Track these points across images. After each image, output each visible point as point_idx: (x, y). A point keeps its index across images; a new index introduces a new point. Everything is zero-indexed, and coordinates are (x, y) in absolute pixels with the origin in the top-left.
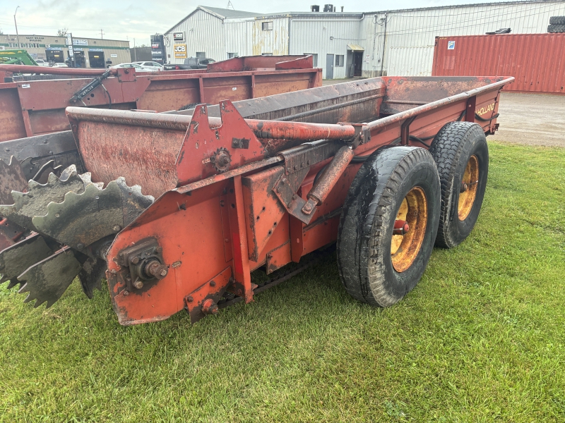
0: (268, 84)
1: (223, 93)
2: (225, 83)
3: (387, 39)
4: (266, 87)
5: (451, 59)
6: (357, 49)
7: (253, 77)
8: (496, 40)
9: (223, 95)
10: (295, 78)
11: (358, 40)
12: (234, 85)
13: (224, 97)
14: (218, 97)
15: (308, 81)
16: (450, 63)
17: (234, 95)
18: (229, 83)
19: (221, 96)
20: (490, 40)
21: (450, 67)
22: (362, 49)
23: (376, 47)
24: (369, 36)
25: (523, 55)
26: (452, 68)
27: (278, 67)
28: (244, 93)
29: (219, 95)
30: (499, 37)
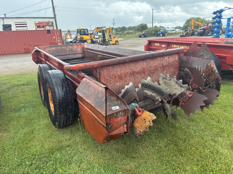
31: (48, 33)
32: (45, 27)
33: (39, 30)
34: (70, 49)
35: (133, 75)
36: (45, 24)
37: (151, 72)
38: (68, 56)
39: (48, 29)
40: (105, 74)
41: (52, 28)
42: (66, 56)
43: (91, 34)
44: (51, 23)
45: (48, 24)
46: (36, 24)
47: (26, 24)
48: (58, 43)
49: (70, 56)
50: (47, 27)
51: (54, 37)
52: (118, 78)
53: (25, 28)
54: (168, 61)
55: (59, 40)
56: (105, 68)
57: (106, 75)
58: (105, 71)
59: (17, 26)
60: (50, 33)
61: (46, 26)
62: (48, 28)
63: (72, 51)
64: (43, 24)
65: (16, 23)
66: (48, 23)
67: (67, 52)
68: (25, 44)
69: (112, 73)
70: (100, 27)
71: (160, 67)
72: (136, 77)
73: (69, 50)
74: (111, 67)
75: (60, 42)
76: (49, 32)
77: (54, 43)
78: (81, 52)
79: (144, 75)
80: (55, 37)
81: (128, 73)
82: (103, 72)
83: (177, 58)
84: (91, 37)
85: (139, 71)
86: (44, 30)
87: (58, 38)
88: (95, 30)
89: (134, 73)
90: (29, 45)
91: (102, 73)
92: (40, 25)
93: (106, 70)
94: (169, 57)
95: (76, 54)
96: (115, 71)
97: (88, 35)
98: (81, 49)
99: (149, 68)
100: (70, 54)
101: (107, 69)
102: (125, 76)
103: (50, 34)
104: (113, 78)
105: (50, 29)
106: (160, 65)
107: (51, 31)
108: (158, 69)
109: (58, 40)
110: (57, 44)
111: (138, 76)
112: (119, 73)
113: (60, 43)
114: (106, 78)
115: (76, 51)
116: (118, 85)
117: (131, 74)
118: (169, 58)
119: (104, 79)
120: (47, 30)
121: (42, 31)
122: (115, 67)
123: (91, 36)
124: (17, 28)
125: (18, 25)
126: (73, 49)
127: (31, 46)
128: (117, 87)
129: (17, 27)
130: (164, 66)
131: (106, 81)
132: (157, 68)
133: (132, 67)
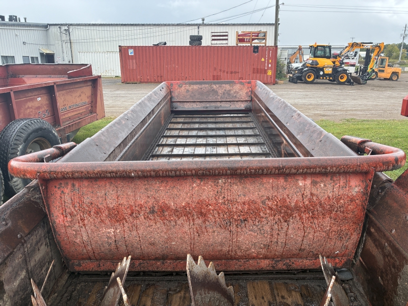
0: (64, 91)
1: (30, 104)
2: (30, 94)
3: (72, 45)
4: (63, 95)
5: (133, 61)
6: (48, 52)
7: (55, 86)
8: (160, 49)
9: (30, 106)
10: (82, 85)
11: (48, 45)
12: (38, 96)
13: (31, 108)
14: (26, 109)
15: (91, 86)
16: (132, 65)
17: (39, 105)
18: (34, 94)
19: (28, 108)
20: (156, 49)
21: (133, 67)
22: (52, 53)
23: (65, 51)
24: (57, 42)
25: (178, 60)
26: (135, 68)
27: (70, 76)
28: (47, 102)
29: (27, 106)
30: (161, 48)
31: (254, 52)
32: (250, 41)
33: (240, 46)
34: (225, 90)
35: (163, 217)
36: (253, 36)
37: (231, 216)
38: (219, 104)
39: (256, 45)
40: (67, 198)
41: (263, 43)
42: (213, 104)
43: (336, 56)
44: (263, 35)
45: (258, 36)
46: (239, 36)
47: (227, 36)
48: (267, 69)
49: (223, 104)
50: (256, 41)
51: (263, 60)
52: (109, 216)
53: (225, 42)
54: (312, 194)
55: (270, 65)
56: (67, 184)
57: (70, 201)
58: (67, 190)
59: (213, 38)
60: (258, 52)
61: (253, 40)
62: (256, 43)
63: (229, 94)
64: (250, 36)
65: (213, 34)
66: (257, 34)
67: (218, 96)
68: (215, 69)
69: (87, 200)
70: (359, 42)
71: (271, 209)
72: (173, 223)
73: (224, 94)
74: (86, 183)
75: (271, 68)
76: (256, 50)
77: (261, 69)
78: (247, 99)
79: (204, 222)
80: (265, 59)
81: (141, 206)
82: (59, 192)
83: (357, 189)
84: (334, 62)
85: (184, 208)
86: (249, 46)
87: (270, 61)
88: (347, 49)
89: (163, 211)
90: (221, 70)
91: (58, 196)
92: (244, 37)
93: (69, 187)
94: (318, 180)
95: (234, 101)
96: (99, 194)
97: (329, 57)
98: (247, 93)
99: (224, 203)
100: (223, 100)
101: (73, 185)
102: (130, 215)
103: (256, 54)
104: (92, 213)
105: (259, 45)
106: (270, 203)
107: (259, 48)
108: (262, 214)
109: (268, 65)
110: (265, 72)
111: (179, 222)
112: (112, 203)
113: (272, 70)
114: (68, 211)
115: (235, 97)
116: (109, 233)
117: (152, 212)
118: (314, 183)
119: (60, 212)
120: (254, 46)
121: (245, 48)
122: (102, 183)
123: (334, 60)
124: (213, 42)
125: (215, 37)
126: (232, 92)
127: (224, 72)
128: (109, 238)
129: (213, 40)
130: (288, 207)
131: (69, 216)
132: (258, 209)
133: (157, 191)
